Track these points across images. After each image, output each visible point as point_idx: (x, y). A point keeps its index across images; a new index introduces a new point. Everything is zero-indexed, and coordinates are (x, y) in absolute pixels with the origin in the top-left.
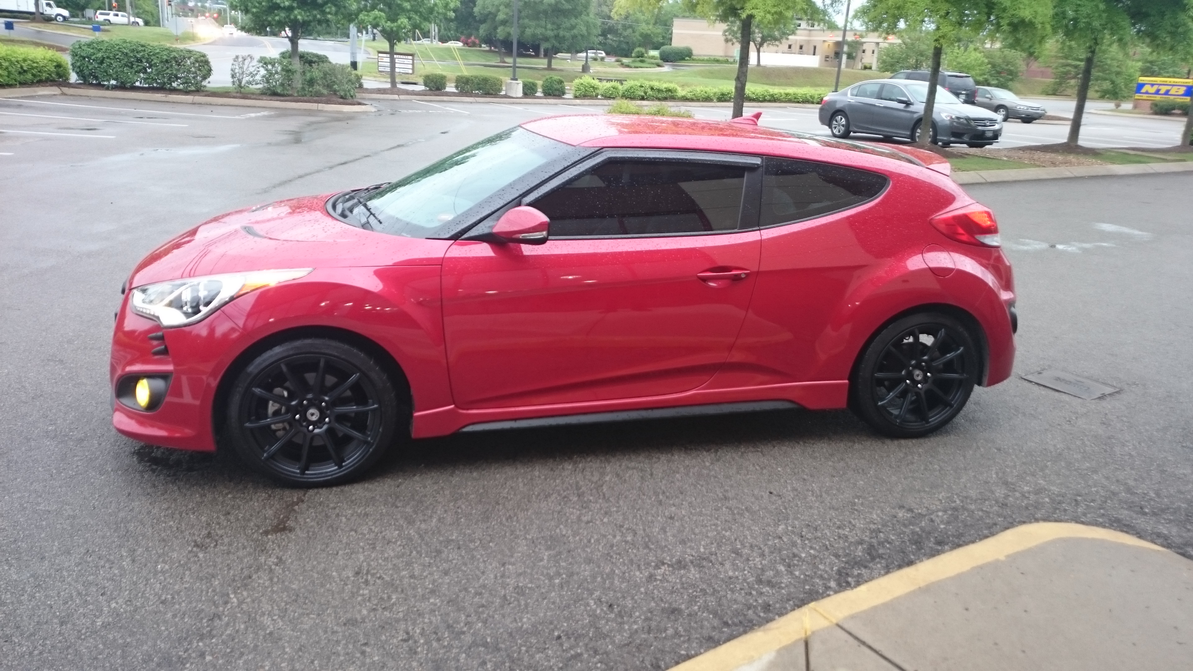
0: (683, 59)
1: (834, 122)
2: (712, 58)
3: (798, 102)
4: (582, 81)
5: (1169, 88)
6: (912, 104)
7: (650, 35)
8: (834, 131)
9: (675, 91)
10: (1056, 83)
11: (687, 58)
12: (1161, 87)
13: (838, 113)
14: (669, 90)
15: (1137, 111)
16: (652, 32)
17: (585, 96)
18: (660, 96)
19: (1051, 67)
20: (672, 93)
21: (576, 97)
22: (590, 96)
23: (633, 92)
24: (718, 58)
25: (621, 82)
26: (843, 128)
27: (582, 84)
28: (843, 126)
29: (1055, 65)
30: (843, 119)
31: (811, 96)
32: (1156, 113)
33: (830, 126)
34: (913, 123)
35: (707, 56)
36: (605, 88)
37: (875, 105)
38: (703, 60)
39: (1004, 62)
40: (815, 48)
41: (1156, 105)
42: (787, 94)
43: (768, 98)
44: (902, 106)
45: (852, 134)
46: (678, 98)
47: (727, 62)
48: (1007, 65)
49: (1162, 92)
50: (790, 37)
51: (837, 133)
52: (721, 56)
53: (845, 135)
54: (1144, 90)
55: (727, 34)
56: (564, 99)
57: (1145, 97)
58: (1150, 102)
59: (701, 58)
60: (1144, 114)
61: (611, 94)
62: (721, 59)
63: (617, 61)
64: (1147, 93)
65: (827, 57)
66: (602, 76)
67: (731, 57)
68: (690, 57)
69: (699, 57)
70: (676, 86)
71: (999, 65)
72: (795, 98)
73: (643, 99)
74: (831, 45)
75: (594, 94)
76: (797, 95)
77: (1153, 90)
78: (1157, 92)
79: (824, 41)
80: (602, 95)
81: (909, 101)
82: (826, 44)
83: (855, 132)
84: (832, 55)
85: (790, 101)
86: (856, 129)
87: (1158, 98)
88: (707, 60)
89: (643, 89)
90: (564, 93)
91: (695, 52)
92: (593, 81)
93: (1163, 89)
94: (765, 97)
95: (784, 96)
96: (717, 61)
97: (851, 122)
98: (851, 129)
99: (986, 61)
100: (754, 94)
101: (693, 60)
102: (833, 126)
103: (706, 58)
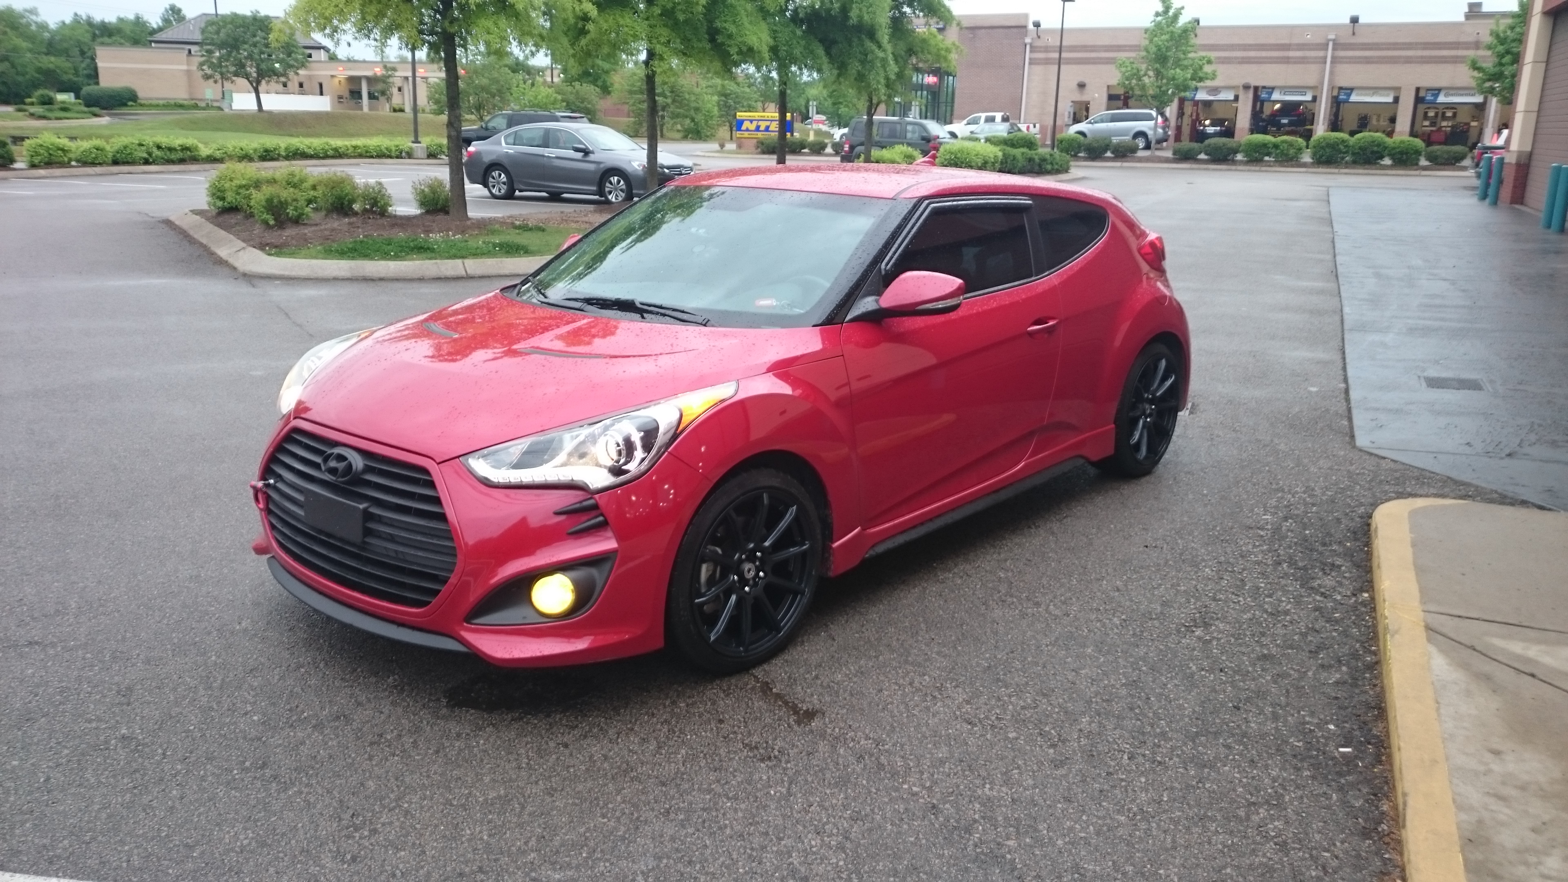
0: (125, 105)
1: (491, 179)
2: (172, 102)
3: (372, 157)
4: (39, 141)
5: (768, 123)
6: (593, 152)
7: (54, 71)
8: (494, 191)
9: (196, 148)
10: (635, 123)
11: (130, 103)
12: (760, 123)
13: (494, 168)
14: (185, 149)
15: (742, 151)
16: (57, 67)
17: (49, 164)
18: (173, 156)
19: (628, 103)
20: (190, 151)
21: (33, 166)
22: (59, 163)
23: (130, 154)
24: (181, 102)
25: (107, 138)
26: (505, 187)
27: (41, 146)
28: (504, 183)
29: (632, 102)
30: (503, 175)
31: (387, 149)
32: (764, 153)
33: (485, 185)
34: (598, 176)
35: (162, 99)
36: (82, 149)
37: (543, 156)
38: (158, 106)
39: (577, 98)
40: (321, 85)
41: (762, 144)
42: (355, 147)
43: (330, 153)
44: (579, 155)
45: (517, 193)
46: (203, 159)
47: (196, 107)
48: (582, 102)
49: (762, 128)
50: (301, 72)
51: (497, 193)
52: (186, 100)
53: (509, 196)
54: (744, 128)
55: (205, 67)
56: (15, 169)
57: (746, 134)
58: (755, 141)
59: (154, 102)
60: (748, 154)
61: (94, 158)
62: (185, 103)
63: (20, 110)
64: (747, 130)
65: (340, 97)
66: (74, 133)
67: (201, 100)
68: (135, 101)
69: (150, 102)
70: (195, 141)
71: (574, 103)
72: (367, 152)
73: (146, 162)
74: (343, 81)
75: (66, 159)
76: (368, 147)
77: (753, 127)
78: (758, 129)
79: (332, 76)
80: (78, 161)
81: (587, 148)
82: (336, 80)
83: (520, 191)
84: (346, 94)
85: (361, 156)
86: (523, 187)
87: (760, 135)
88: (164, 105)
89: (143, 148)
90: (12, 161)
91: (140, 94)
92: (58, 140)
93: (763, 126)
94: (327, 151)
95: (351, 150)
96: (181, 106)
97: (514, 179)
98: (516, 186)
99: (559, 97)
100: (310, 148)
101: (141, 105)
102: (490, 184)
103: (161, 102)
